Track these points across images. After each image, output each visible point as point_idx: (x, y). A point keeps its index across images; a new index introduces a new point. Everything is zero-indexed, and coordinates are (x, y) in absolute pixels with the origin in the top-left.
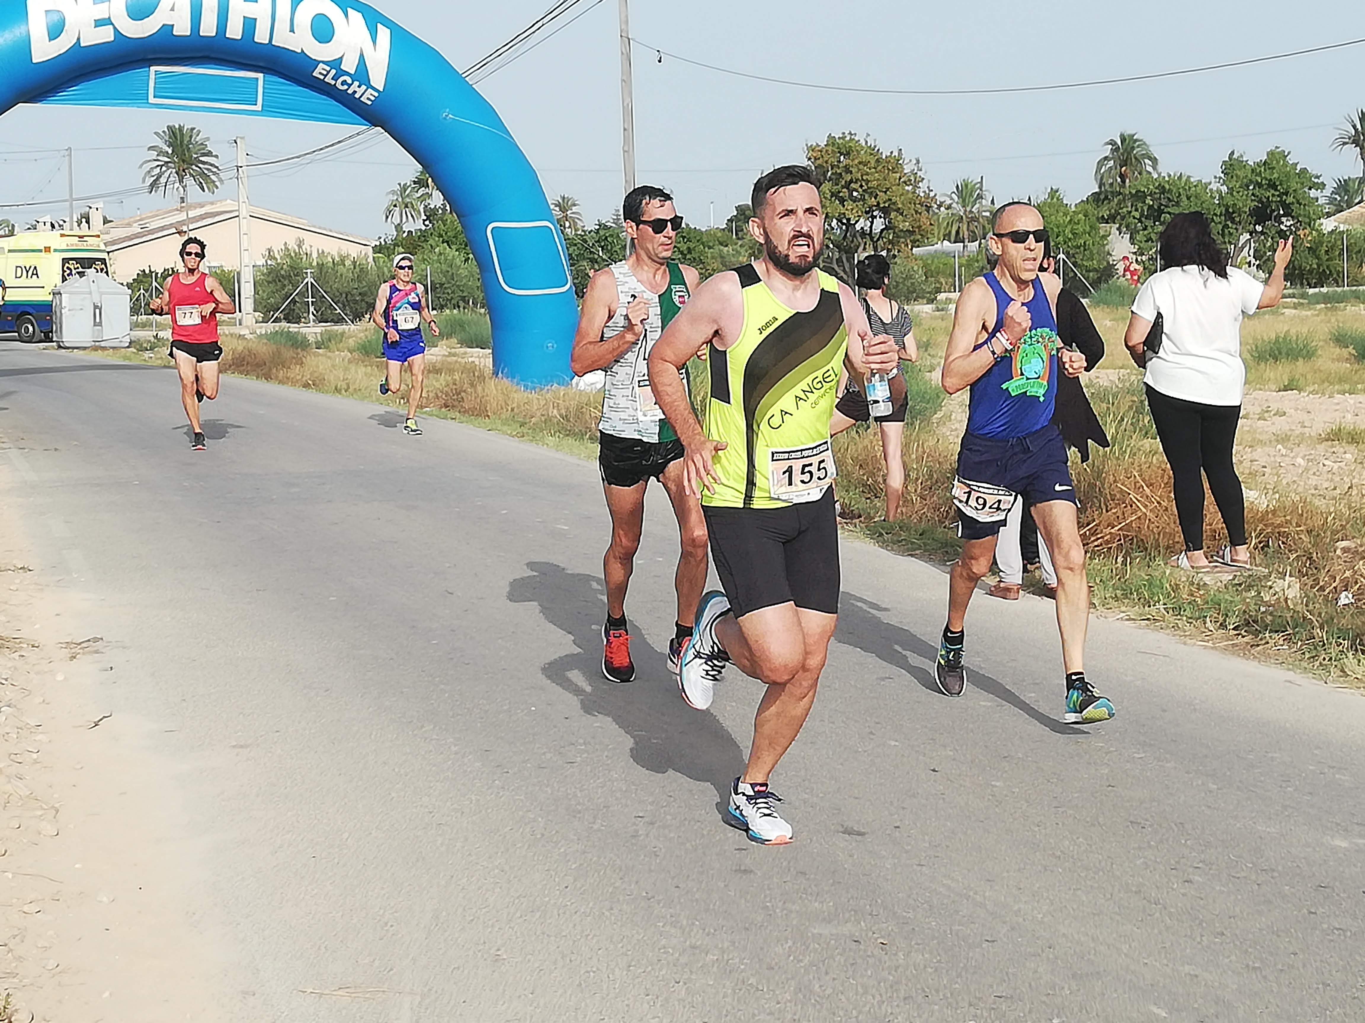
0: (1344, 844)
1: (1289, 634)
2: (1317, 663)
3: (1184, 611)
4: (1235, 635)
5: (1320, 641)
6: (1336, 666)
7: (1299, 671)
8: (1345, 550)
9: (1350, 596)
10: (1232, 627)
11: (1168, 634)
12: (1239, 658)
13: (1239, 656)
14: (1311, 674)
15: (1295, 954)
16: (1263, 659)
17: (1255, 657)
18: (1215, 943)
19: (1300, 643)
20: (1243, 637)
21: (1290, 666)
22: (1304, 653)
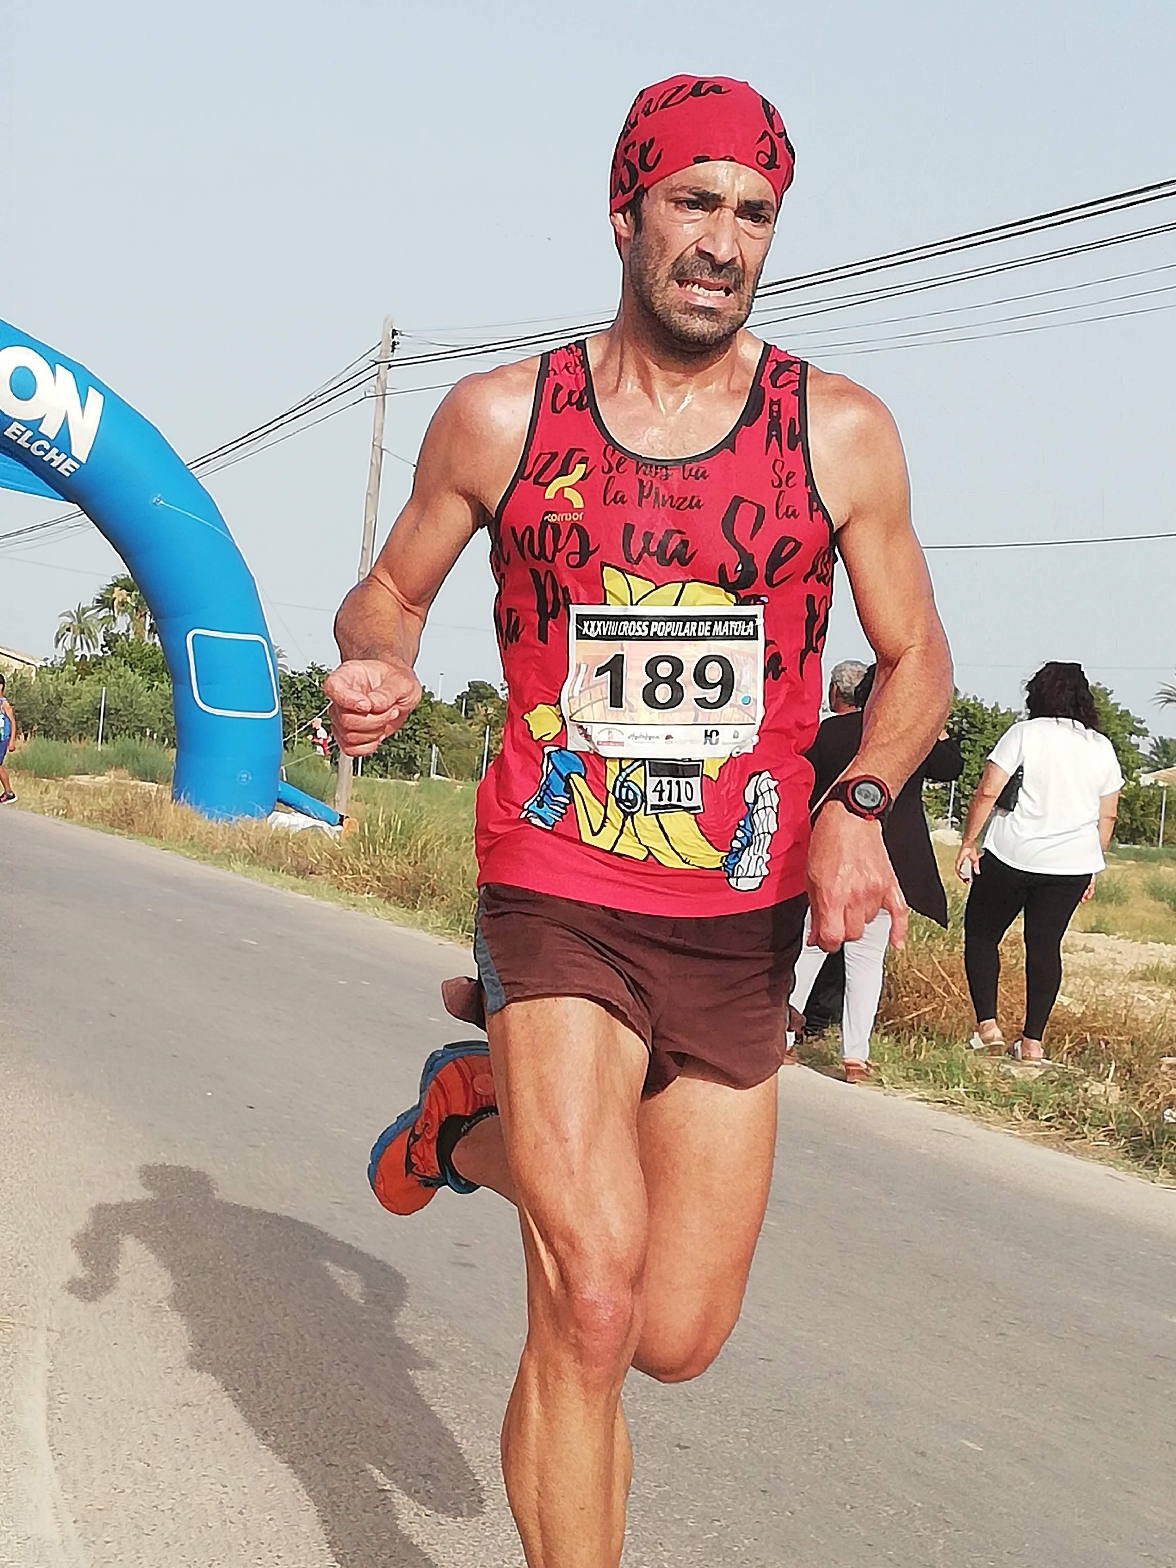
1: (1112, 1130)
2: (1143, 1163)
3: (989, 1097)
4: (1047, 1127)
5: (1147, 1140)
6: (1165, 1167)
7: (1121, 1168)
8: (1172, 1066)
10: (1044, 1117)
11: (968, 1119)
12: (1052, 1151)
13: (1051, 1147)
14: (1135, 1173)
16: (1079, 1153)
18: (1037, 1393)
19: (1124, 1140)
20: (1057, 1129)
21: (1112, 1163)
22: (1127, 1152)
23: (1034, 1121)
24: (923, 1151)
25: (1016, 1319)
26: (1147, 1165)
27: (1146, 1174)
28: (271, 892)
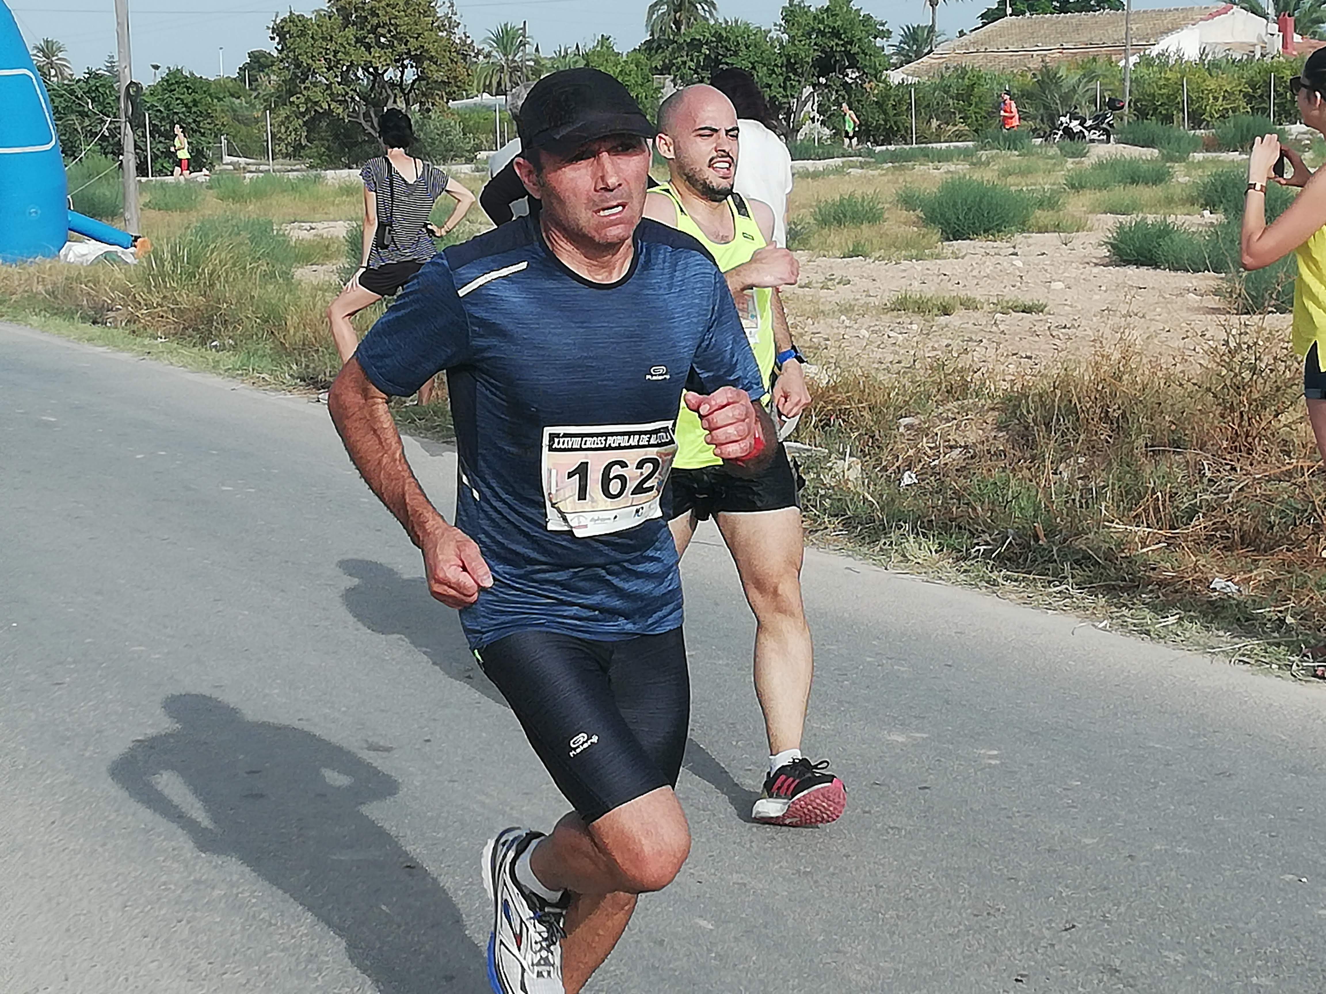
0: (901, 739)
1: (849, 518)
2: (877, 548)
6: (897, 550)
8: (908, 427)
9: (913, 476)
15: (847, 856)
16: (822, 545)
17: (814, 544)
19: (860, 527)
21: (850, 553)
22: (864, 538)
26: (881, 550)
27: (880, 560)
28: (68, 348)
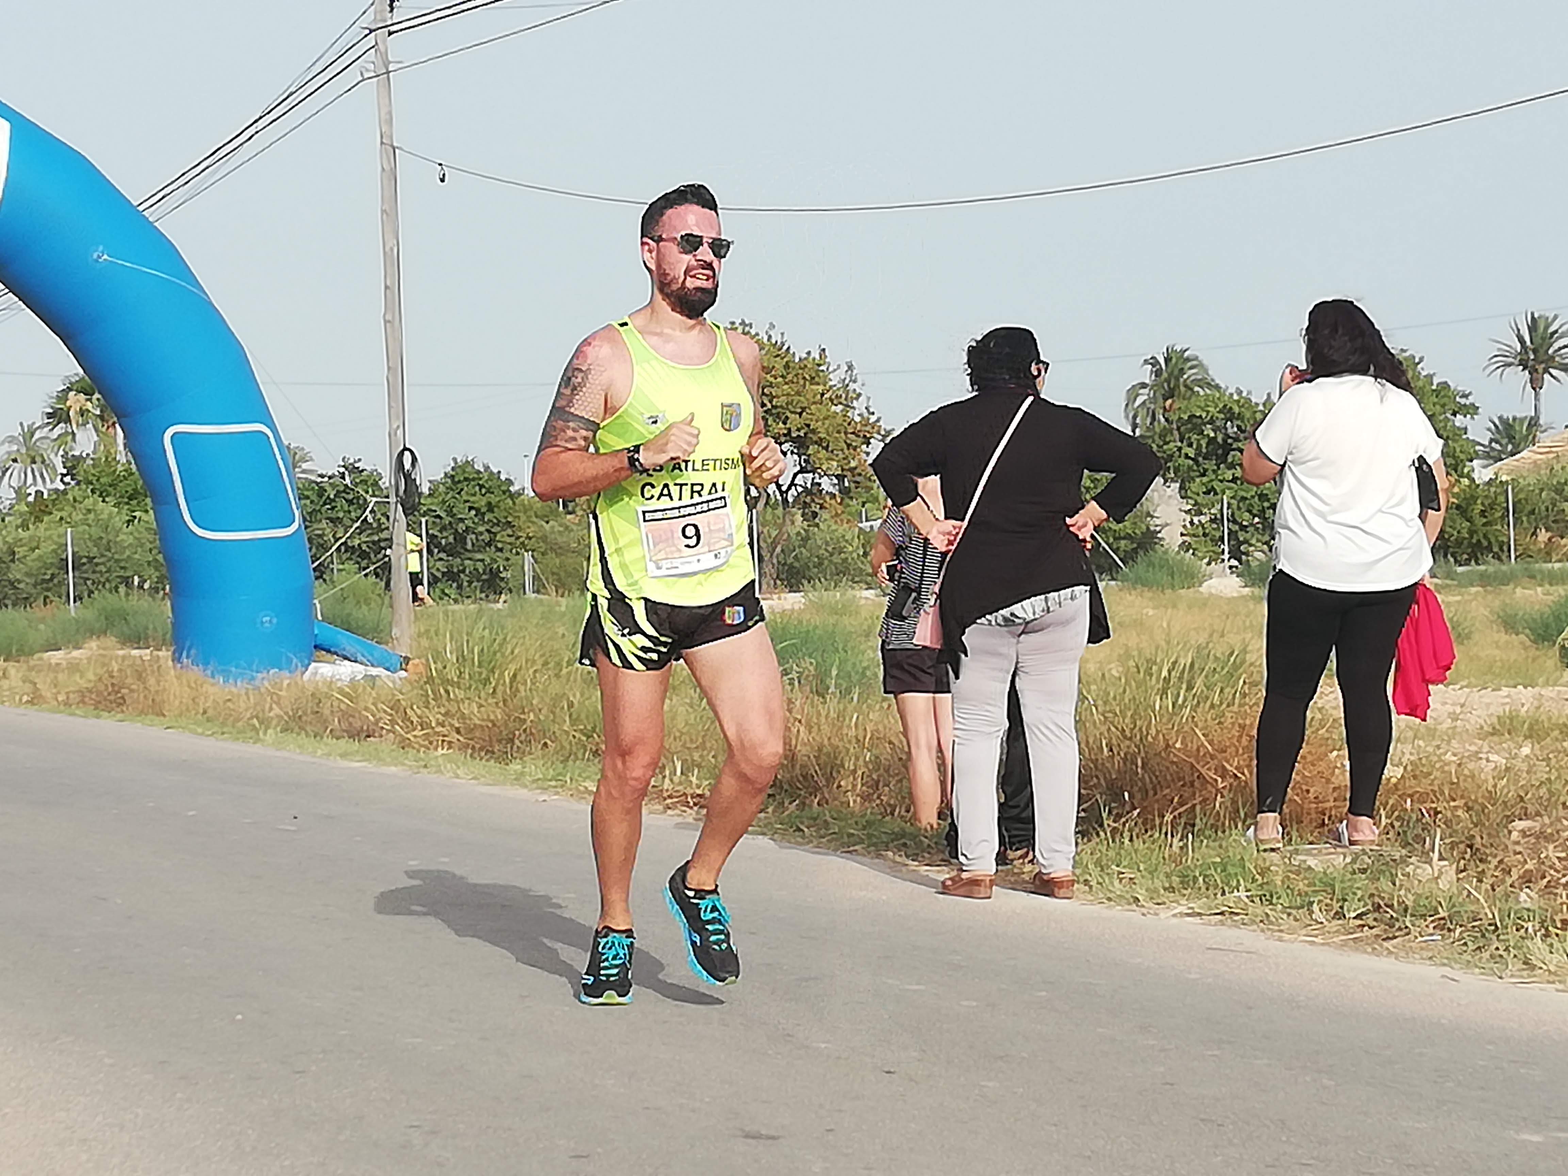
1: (1443, 918)
2: (1487, 955)
3: (1278, 898)
4: (1358, 926)
5: (1490, 925)
6: (1515, 956)
7: (1457, 966)
8: (1523, 833)
9: (1535, 896)
10: (1353, 915)
12: (1366, 956)
13: (1366, 952)
14: (1477, 970)
16: (1402, 954)
19: (1459, 930)
20: (1371, 928)
22: (1465, 944)
23: (1340, 922)
24: (1192, 976)
25: (1313, 1158)
26: (1491, 957)
27: (1491, 969)
